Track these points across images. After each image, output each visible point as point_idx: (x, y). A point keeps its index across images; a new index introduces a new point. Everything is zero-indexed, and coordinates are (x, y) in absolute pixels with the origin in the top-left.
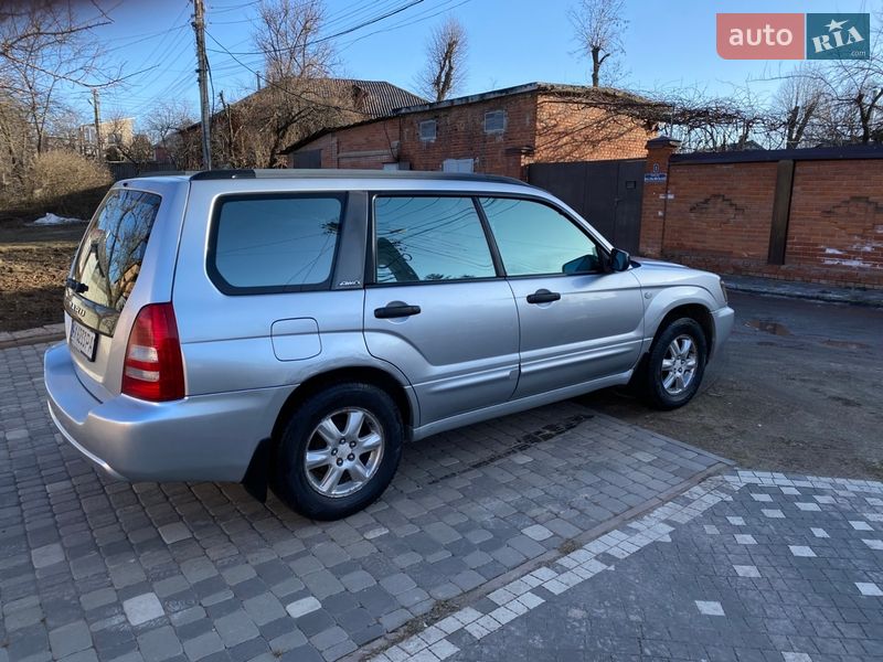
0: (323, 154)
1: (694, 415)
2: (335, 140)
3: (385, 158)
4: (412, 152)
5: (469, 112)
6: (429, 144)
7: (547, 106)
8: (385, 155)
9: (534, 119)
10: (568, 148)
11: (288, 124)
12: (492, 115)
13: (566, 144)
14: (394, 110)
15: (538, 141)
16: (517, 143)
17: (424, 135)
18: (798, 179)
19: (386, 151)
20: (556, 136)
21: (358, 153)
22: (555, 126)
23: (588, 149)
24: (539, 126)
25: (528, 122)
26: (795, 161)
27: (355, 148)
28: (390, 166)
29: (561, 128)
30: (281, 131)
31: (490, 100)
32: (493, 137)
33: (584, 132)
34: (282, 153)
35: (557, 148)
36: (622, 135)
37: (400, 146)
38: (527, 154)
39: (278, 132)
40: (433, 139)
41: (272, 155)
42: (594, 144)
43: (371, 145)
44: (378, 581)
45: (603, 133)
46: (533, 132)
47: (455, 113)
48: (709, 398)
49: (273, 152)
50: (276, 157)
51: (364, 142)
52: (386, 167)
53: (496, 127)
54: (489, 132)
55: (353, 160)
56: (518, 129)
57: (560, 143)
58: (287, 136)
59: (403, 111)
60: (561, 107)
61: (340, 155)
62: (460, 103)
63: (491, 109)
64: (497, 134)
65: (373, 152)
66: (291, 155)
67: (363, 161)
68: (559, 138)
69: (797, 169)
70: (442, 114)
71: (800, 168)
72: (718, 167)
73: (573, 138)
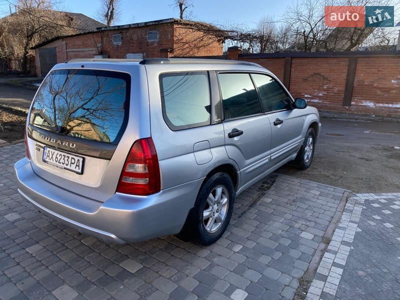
0: (57, 49)
1: (316, 171)
2: (64, 42)
3: (94, 52)
4: (109, 50)
5: (139, 31)
6: (118, 46)
7: (178, 29)
8: (94, 50)
9: (173, 36)
10: (187, 50)
11: (33, 33)
12: (151, 33)
13: (187, 48)
14: (98, 29)
15: (175, 46)
16: (165, 47)
17: (115, 41)
18: (293, 66)
19: (94, 49)
20: (182, 44)
21: (78, 50)
22: (182, 39)
23: (196, 51)
24: (175, 39)
25: (170, 38)
26: (292, 58)
27: (77, 47)
28: (98, 56)
29: (184, 41)
30: (30, 37)
31: (149, 25)
32: (152, 43)
33: (194, 43)
34: (32, 48)
35: (183, 50)
36: (209, 44)
37: (102, 46)
38: (170, 52)
39: (28, 37)
40: (120, 43)
41: (25, 50)
42: (198, 48)
43: (85, 46)
44: (261, 274)
45: (202, 43)
46: (173, 42)
47: (131, 31)
48: (315, 163)
49: (26, 48)
50: (27, 50)
51: (82, 44)
52: (95, 56)
53: (153, 39)
54: (150, 41)
55: (76, 53)
56: (165, 40)
57: (184, 48)
58: (33, 39)
59: (103, 29)
60: (184, 30)
61: (68, 50)
62: (134, 26)
63: (151, 30)
64: (154, 42)
65: (87, 49)
66: (37, 49)
67: (82, 54)
68: (184, 45)
69: (293, 61)
70: (124, 31)
71: (295, 61)
72: (260, 60)
73: (189, 45)
